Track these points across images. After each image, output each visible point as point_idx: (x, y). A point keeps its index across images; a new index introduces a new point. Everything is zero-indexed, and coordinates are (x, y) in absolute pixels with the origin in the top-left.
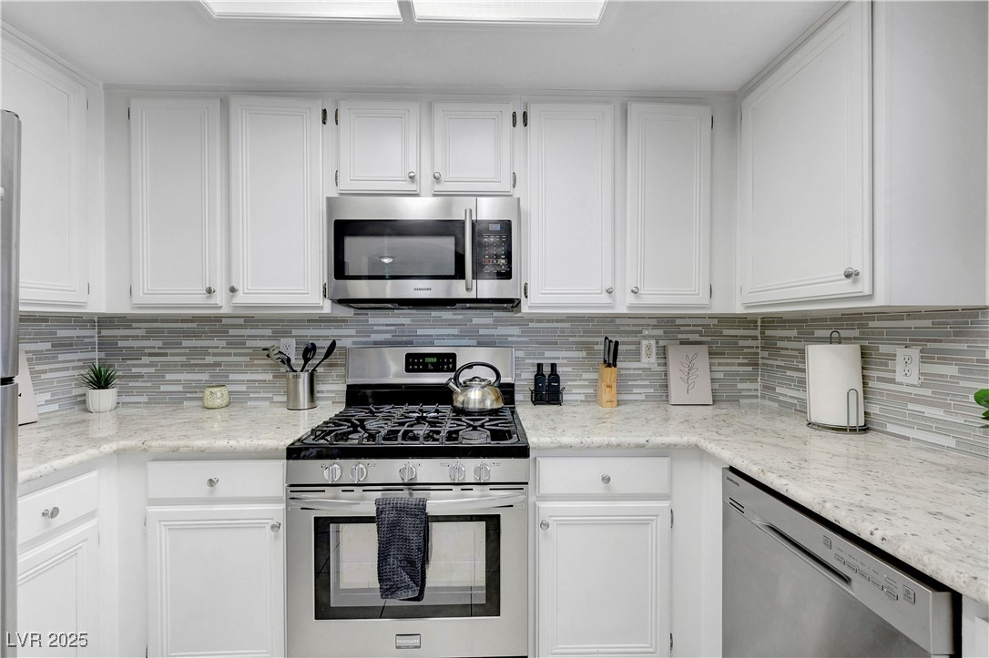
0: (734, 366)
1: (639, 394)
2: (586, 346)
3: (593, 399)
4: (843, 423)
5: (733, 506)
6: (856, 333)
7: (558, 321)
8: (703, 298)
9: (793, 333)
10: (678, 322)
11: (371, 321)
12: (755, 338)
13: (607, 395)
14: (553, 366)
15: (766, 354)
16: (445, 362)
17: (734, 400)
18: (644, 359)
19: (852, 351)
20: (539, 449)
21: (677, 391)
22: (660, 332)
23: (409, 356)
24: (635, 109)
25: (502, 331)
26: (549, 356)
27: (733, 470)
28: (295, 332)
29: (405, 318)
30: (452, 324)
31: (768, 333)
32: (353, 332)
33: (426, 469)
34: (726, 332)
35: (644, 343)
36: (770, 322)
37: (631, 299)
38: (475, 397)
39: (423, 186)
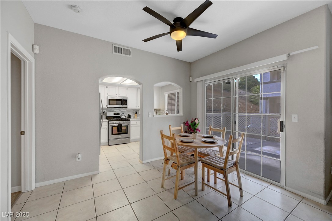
1: (139, 117)
2: (133, 112)
3: (134, 118)
7: (130, 109)
11: (108, 109)
13: (136, 117)
16: (118, 114)
18: (140, 113)
20: (131, 120)
23: (114, 113)
25: (124, 110)
26: (129, 113)
29: (112, 109)
30: (118, 109)
32: (106, 110)
33: (121, 122)
38: (123, 117)
39: (117, 95)
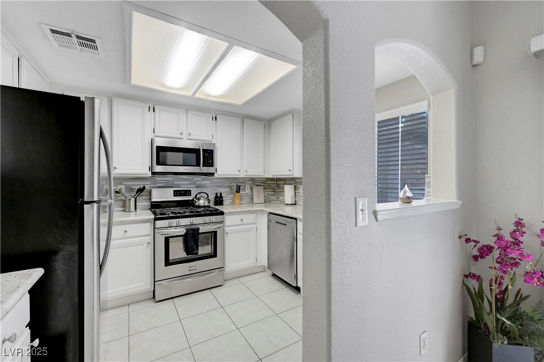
0: (270, 192)
1: (245, 201)
2: (230, 187)
3: (233, 203)
4: (291, 203)
5: (269, 221)
6: (294, 182)
7: (222, 179)
8: (262, 173)
9: (283, 182)
10: (256, 179)
11: (157, 179)
12: (275, 184)
13: (237, 201)
14: (221, 193)
15: (277, 188)
16: (187, 193)
17: (270, 202)
18: (246, 190)
19: (293, 186)
20: (226, 213)
21: (255, 200)
22: (251, 182)
23: (174, 191)
24: (245, 120)
25: (204, 182)
26: (219, 190)
27: (269, 213)
28: (124, 183)
29: (169, 178)
30: (186, 180)
31: (278, 182)
32: (149, 183)
33: (197, 220)
34: (268, 182)
35: (247, 186)
36: (278, 179)
37: (245, 173)
38: (202, 202)
39: (185, 136)
